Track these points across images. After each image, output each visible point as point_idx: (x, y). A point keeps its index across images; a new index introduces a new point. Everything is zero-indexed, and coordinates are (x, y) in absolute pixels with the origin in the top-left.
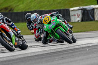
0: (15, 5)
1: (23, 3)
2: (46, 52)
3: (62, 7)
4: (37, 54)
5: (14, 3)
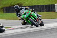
0: (23, 2)
1: (28, 1)
2: (41, 30)
3: (50, 3)
4: (36, 31)
5: (22, 1)
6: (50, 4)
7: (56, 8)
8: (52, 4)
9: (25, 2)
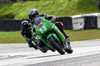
6: (64, 16)
7: (74, 23)
8: (66, 16)
9: (19, 12)
